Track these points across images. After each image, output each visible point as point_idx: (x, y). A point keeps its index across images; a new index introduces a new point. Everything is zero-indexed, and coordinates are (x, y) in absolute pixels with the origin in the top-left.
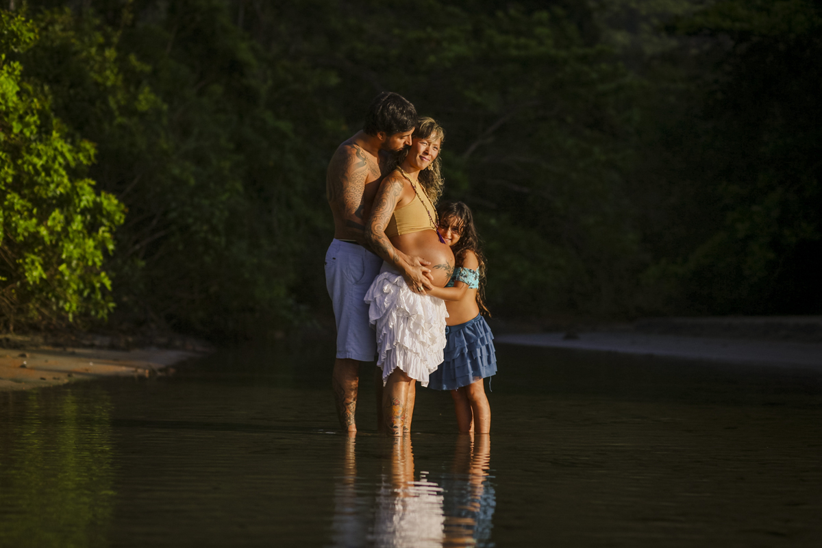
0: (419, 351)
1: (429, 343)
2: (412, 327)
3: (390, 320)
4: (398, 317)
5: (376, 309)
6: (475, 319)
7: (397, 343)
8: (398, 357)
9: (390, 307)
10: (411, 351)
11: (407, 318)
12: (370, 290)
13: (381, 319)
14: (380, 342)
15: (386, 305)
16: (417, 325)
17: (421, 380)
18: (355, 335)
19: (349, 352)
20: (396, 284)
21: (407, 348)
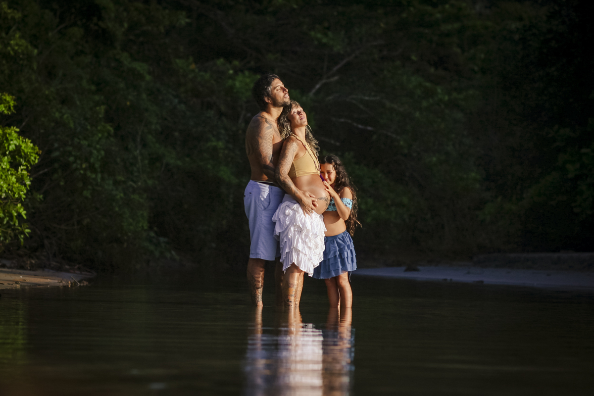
0: (307, 253)
1: (314, 247)
2: (303, 237)
3: (290, 233)
4: (294, 231)
5: (280, 225)
6: (344, 233)
7: (294, 247)
8: (294, 256)
9: (290, 224)
10: (302, 253)
11: (300, 231)
12: (277, 213)
13: (283, 232)
14: (282, 246)
15: (287, 223)
16: (307, 236)
17: (308, 272)
18: (263, 243)
19: (259, 254)
20: (293, 210)
21: (299, 251)
